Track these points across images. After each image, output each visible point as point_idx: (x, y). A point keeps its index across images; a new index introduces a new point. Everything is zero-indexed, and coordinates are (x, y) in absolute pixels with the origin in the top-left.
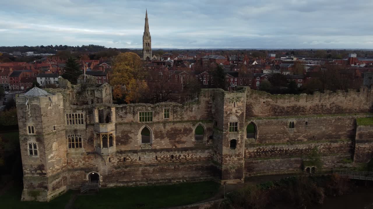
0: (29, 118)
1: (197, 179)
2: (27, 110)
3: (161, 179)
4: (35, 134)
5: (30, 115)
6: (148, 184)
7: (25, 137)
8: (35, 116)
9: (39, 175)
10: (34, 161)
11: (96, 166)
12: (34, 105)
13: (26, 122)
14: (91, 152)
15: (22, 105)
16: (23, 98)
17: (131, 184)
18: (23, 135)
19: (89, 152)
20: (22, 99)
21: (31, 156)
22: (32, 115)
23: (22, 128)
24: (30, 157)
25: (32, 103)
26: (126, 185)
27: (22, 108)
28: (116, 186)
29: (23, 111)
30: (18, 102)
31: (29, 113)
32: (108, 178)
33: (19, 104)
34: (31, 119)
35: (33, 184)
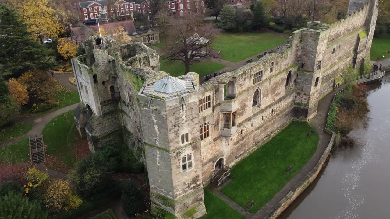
0: (183, 123)
1: (285, 125)
2: (181, 114)
3: (265, 138)
4: (190, 142)
5: (185, 119)
6: (257, 147)
7: (178, 151)
8: (191, 118)
9: (192, 190)
10: (188, 176)
11: (221, 150)
12: (191, 103)
13: (178, 131)
14: (217, 137)
15: (174, 109)
16: (176, 99)
17: (246, 154)
18: (174, 149)
19: (215, 138)
20: (174, 101)
21: (185, 171)
22: (187, 118)
23: (174, 141)
24: (183, 173)
25: (188, 101)
26: (242, 157)
27: (174, 114)
28: (236, 163)
29: (176, 117)
30: (170, 106)
31: (184, 117)
32: (230, 158)
33: (171, 108)
34: (185, 124)
35: (186, 204)
